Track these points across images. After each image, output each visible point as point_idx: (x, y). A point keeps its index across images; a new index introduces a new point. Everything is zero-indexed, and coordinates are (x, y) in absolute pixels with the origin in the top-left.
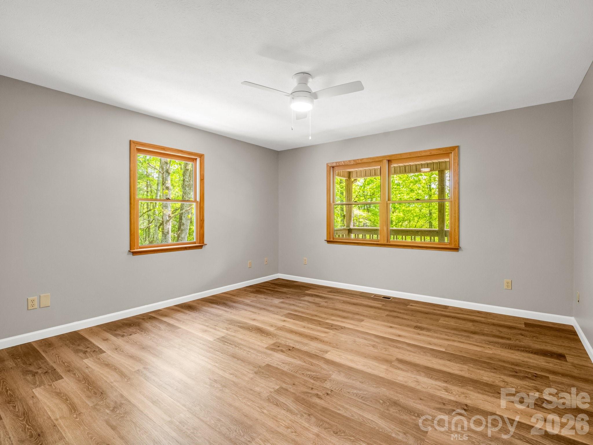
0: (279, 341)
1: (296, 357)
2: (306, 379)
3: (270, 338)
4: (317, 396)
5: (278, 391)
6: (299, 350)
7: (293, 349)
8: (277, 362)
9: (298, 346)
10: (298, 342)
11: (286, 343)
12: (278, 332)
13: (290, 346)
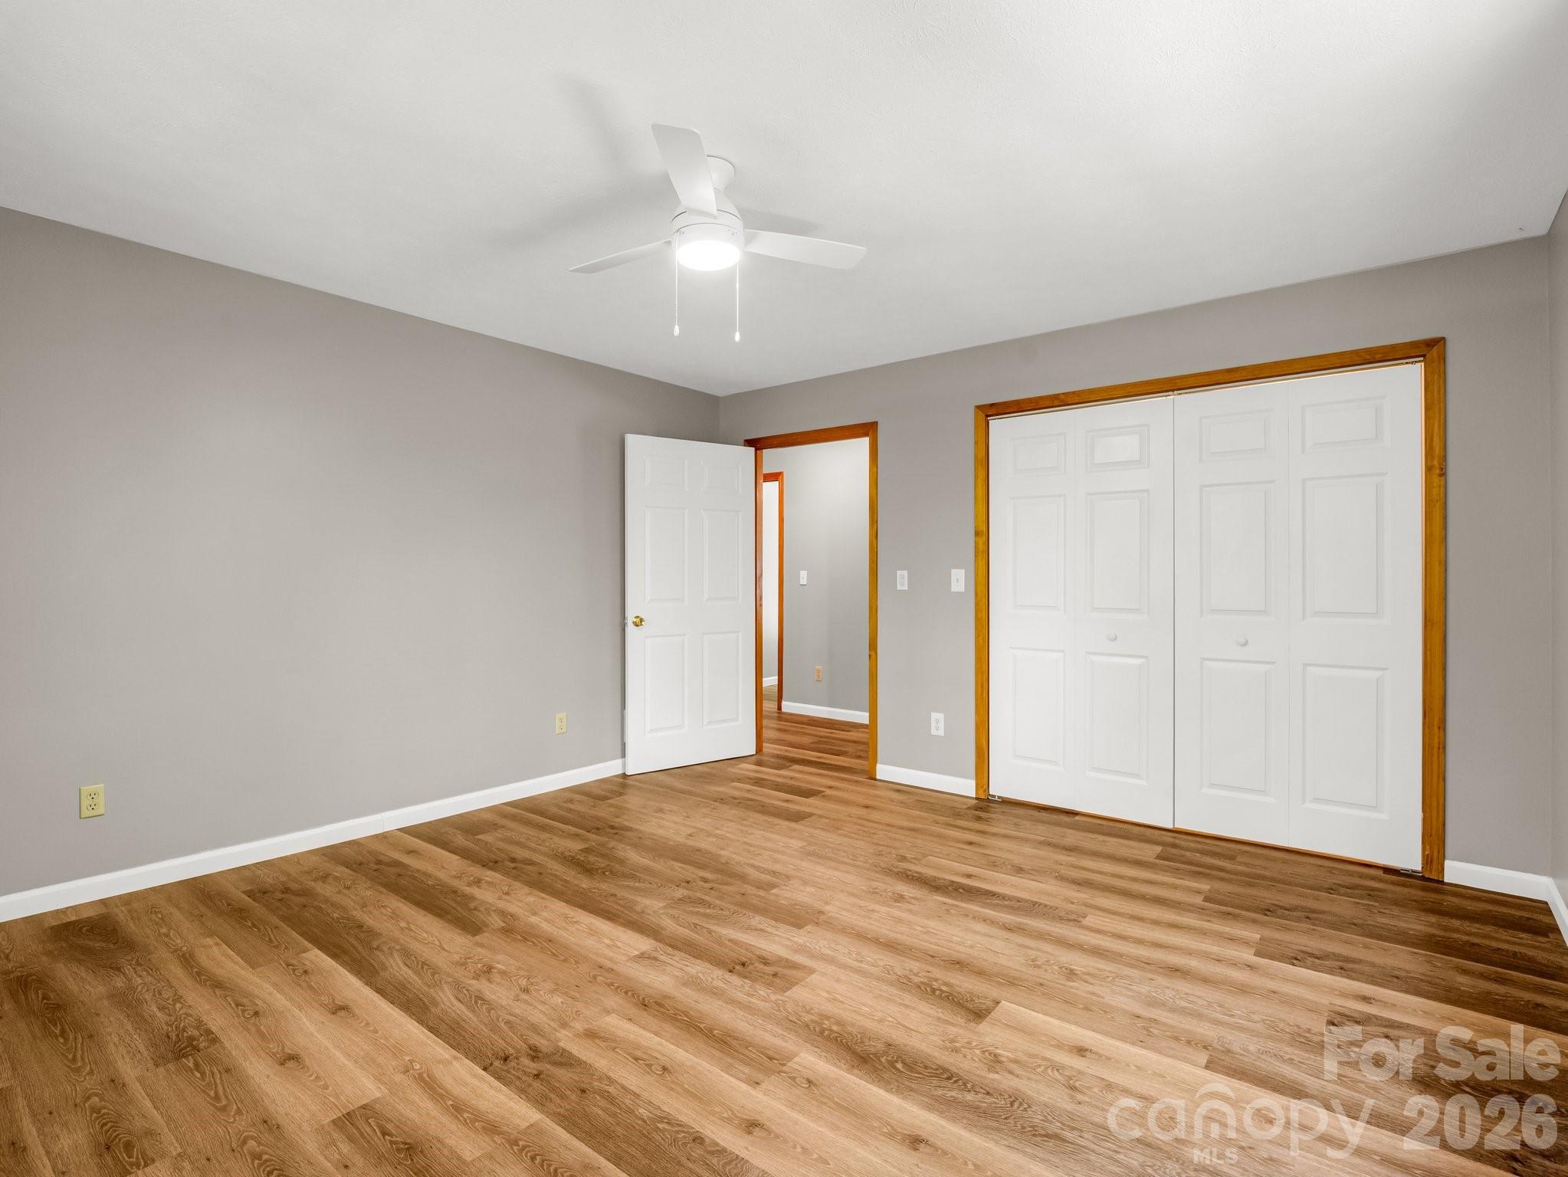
0: (773, 997)
1: (729, 944)
2: (718, 902)
3: (808, 1012)
4: (705, 880)
5: (773, 886)
6: (718, 962)
7: (731, 967)
8: (777, 933)
9: (716, 976)
10: (716, 993)
11: (750, 987)
12: (778, 1042)
13: (740, 974)
